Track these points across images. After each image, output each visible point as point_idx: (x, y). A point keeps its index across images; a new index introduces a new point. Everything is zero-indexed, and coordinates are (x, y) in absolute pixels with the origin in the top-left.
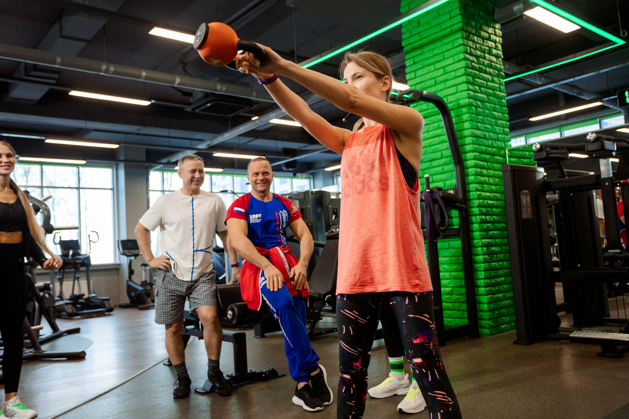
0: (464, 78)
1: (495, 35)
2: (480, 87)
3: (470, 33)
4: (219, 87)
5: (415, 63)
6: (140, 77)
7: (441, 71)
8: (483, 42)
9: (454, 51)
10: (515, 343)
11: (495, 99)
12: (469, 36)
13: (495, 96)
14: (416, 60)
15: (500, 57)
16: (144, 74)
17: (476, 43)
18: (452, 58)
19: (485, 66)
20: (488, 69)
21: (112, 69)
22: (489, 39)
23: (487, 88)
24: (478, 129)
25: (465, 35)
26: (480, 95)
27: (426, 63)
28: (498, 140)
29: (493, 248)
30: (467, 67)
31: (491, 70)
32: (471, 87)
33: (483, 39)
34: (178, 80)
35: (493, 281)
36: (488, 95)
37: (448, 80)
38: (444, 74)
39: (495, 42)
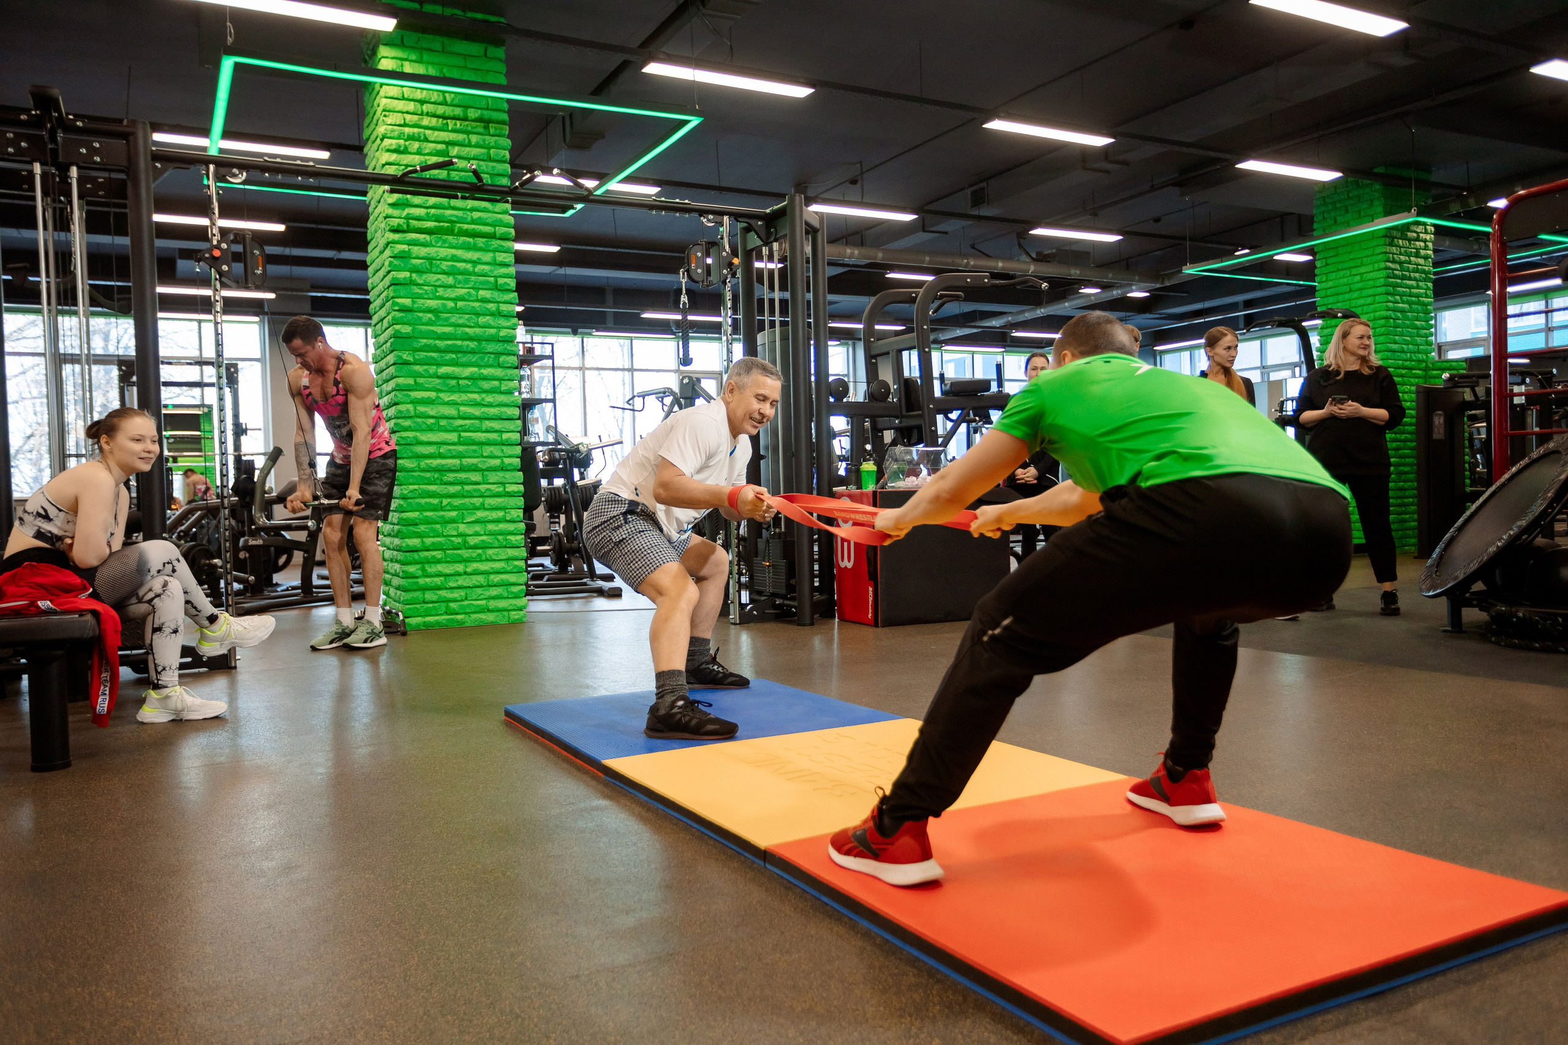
0: (1383, 290)
1: (1426, 232)
2: (1401, 296)
3: (1394, 238)
4: (1073, 271)
5: (1327, 265)
6: (996, 268)
7: (1358, 278)
8: (1410, 244)
9: (1374, 258)
10: (1415, 558)
11: (1419, 307)
12: (1393, 241)
13: (1419, 303)
14: (1330, 261)
15: (1430, 257)
16: (1000, 265)
17: (1400, 247)
18: (1371, 266)
19: (1409, 272)
20: (1412, 275)
21: (972, 263)
22: (1418, 239)
23: (1410, 296)
24: (1395, 343)
25: (1388, 240)
26: (1400, 305)
27: (1340, 267)
28: (1419, 352)
29: (1402, 468)
30: (1388, 277)
31: (1417, 275)
32: (1390, 298)
33: (1410, 240)
34: (1032, 268)
35: (1399, 501)
36: (1410, 303)
37: (1364, 289)
38: (1361, 281)
39: (1425, 241)
